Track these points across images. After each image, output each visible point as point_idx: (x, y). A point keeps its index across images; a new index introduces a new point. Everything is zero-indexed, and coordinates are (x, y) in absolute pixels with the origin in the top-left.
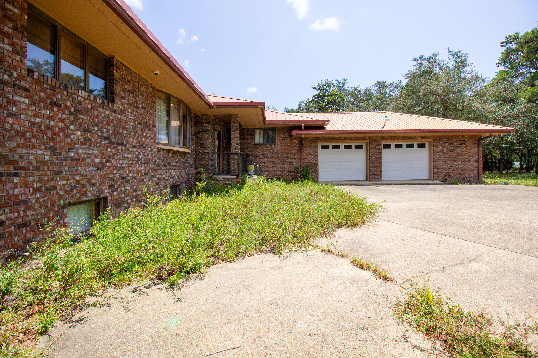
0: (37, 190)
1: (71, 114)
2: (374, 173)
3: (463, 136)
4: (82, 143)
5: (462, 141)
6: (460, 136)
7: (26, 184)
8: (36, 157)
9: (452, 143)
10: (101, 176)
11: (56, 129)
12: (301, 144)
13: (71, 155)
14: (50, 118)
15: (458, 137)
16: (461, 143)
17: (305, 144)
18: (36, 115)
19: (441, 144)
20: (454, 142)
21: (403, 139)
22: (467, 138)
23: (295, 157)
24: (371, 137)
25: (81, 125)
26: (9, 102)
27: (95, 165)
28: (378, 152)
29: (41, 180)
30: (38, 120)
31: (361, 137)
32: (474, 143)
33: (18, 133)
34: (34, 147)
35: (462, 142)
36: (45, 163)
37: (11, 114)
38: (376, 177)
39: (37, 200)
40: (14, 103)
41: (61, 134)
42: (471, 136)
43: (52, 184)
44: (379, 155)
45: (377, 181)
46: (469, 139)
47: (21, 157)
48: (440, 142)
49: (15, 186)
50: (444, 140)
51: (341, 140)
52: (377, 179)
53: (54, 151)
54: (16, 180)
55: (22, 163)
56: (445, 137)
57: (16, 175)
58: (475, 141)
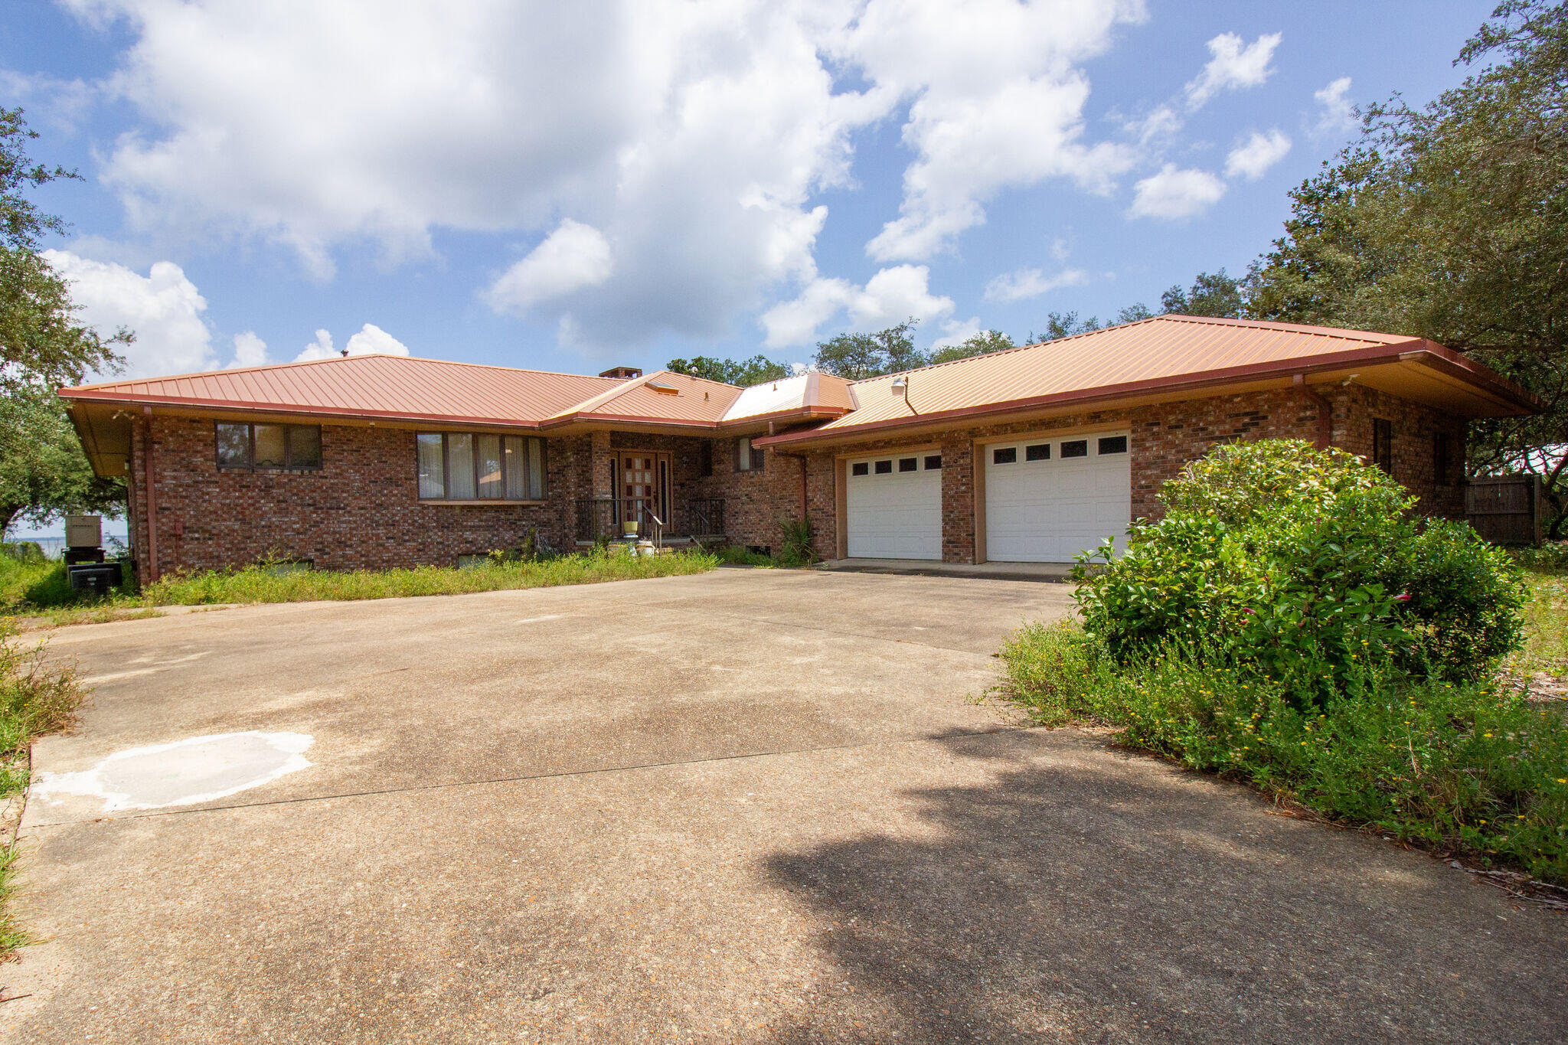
0: (228, 550)
1: (261, 490)
2: (952, 539)
3: (1250, 396)
4: (275, 513)
5: (1246, 414)
6: (1237, 396)
7: (219, 545)
8: (227, 527)
9: (1203, 429)
10: (302, 540)
11: (245, 505)
12: (804, 465)
13: (263, 523)
14: (239, 498)
15: (1230, 400)
16: (1239, 425)
17: (813, 466)
18: (226, 498)
19: (1156, 437)
20: (1210, 423)
21: (1029, 430)
22: (1266, 401)
23: (795, 497)
24: (942, 433)
25: (273, 498)
26: (203, 493)
27: (294, 530)
28: (963, 477)
29: (232, 543)
30: (228, 501)
31: (920, 436)
32: (1301, 420)
33: (211, 513)
34: (225, 520)
35: (1247, 420)
36: (234, 531)
37: (204, 501)
38: (956, 550)
39: (228, 557)
40: (208, 494)
41: (251, 509)
42: (1290, 392)
43: (242, 546)
44: (963, 484)
45: (959, 562)
46: (1279, 406)
47: (214, 528)
48: (1155, 429)
49: (210, 546)
50: (1171, 418)
51: (877, 448)
52: (958, 557)
53: (243, 521)
54: (210, 542)
55: (214, 532)
56: (1173, 407)
57: (210, 539)
58: (1305, 408)
